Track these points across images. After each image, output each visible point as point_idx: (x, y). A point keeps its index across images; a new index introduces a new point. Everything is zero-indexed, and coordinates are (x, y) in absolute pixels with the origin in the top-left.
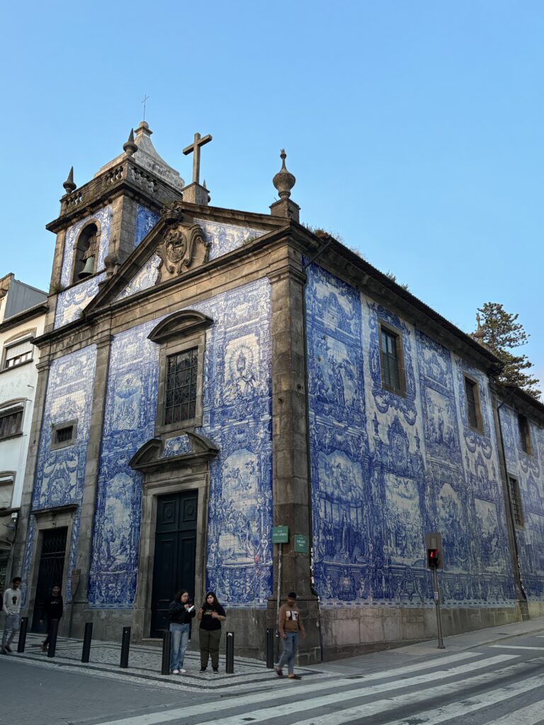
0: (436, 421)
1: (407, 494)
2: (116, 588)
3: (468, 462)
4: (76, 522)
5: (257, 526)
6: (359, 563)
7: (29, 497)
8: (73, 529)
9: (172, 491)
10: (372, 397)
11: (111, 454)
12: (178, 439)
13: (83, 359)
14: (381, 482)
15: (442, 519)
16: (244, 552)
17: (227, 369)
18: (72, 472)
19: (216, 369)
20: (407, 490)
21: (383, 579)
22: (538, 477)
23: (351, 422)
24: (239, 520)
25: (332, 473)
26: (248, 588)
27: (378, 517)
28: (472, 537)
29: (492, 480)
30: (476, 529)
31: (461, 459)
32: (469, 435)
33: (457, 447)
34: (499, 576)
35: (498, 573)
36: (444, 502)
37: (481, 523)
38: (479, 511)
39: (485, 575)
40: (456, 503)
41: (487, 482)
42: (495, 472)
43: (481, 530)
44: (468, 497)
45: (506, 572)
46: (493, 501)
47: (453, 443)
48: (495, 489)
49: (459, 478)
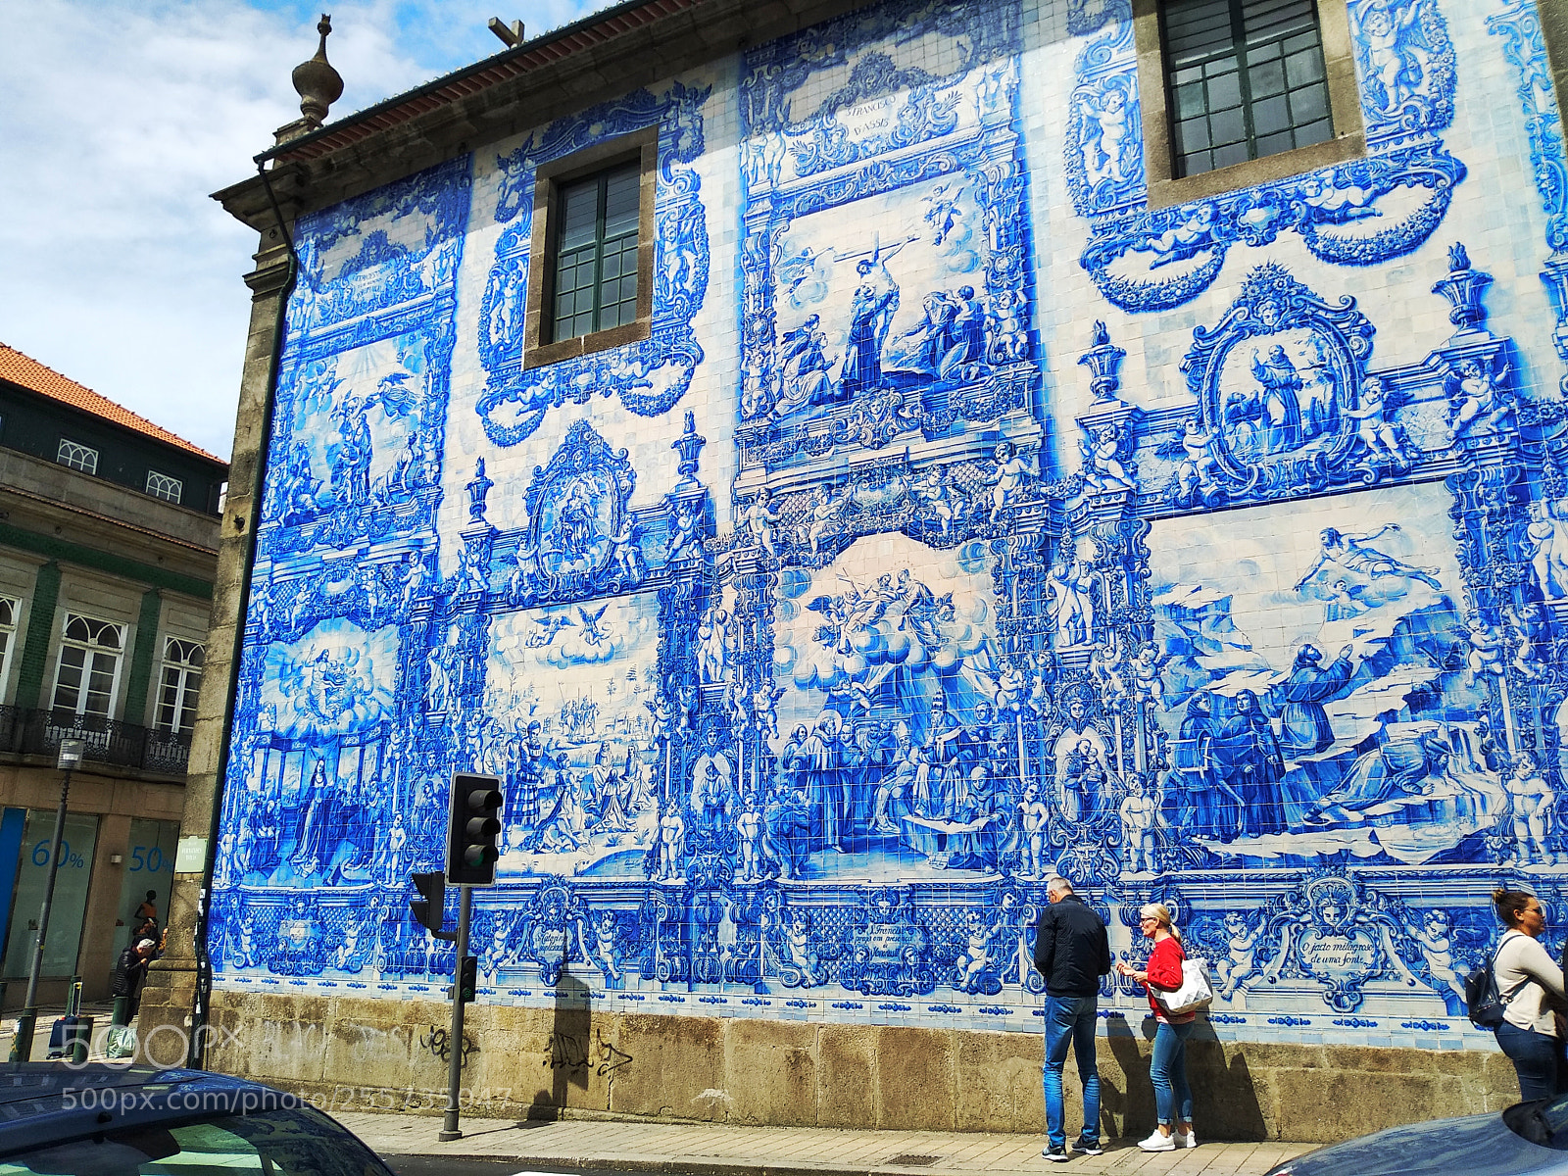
0: (836, 319)
1: (590, 652)
3: (1111, 368)
6: (348, 881)
10: (474, 422)
20: (596, 637)
23: (382, 532)
25: (301, 680)
28: (1074, 713)
29: (1422, 360)
30: (1139, 668)
31: (1036, 384)
32: (1146, 236)
33: (1000, 348)
34: (1400, 877)
35: (1392, 861)
36: (833, 615)
37: (1205, 629)
38: (1186, 574)
39: (1199, 881)
40: (938, 594)
41: (1348, 391)
42: (1478, 300)
43: (1191, 663)
44: (1074, 536)
45: (1541, 847)
46: (1408, 471)
47: (961, 348)
48: (1465, 394)
49: (997, 476)
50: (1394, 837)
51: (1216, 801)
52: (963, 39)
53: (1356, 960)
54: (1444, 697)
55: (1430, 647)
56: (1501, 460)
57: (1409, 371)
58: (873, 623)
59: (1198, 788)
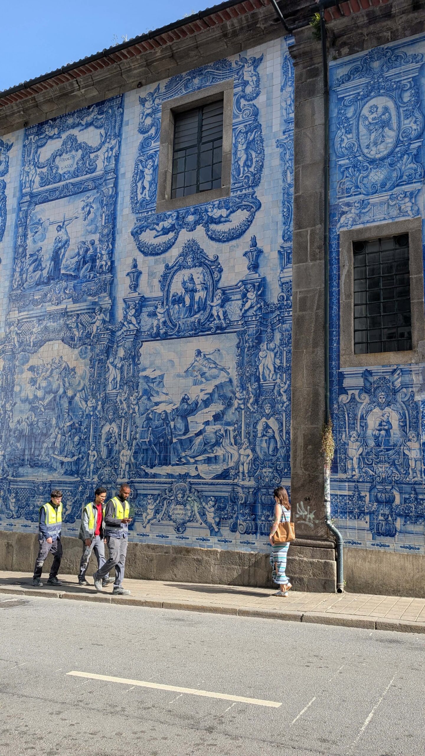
3: (137, 279)
28: (110, 417)
29: (236, 283)
30: (132, 400)
31: (112, 283)
32: (154, 223)
33: (101, 267)
34: (203, 484)
35: (201, 478)
36: (36, 373)
37: (154, 386)
38: (152, 364)
39: (141, 483)
40: (71, 367)
41: (211, 294)
42: (257, 260)
43: (149, 399)
44: (117, 347)
45: (246, 475)
46: (225, 328)
47: (88, 265)
48: (248, 298)
49: (95, 320)
50: (203, 468)
51: (150, 452)
52: (102, 131)
53: (185, 514)
54: (225, 417)
55: (223, 397)
56: (255, 326)
57: (231, 288)
58: (48, 377)
59: (144, 447)
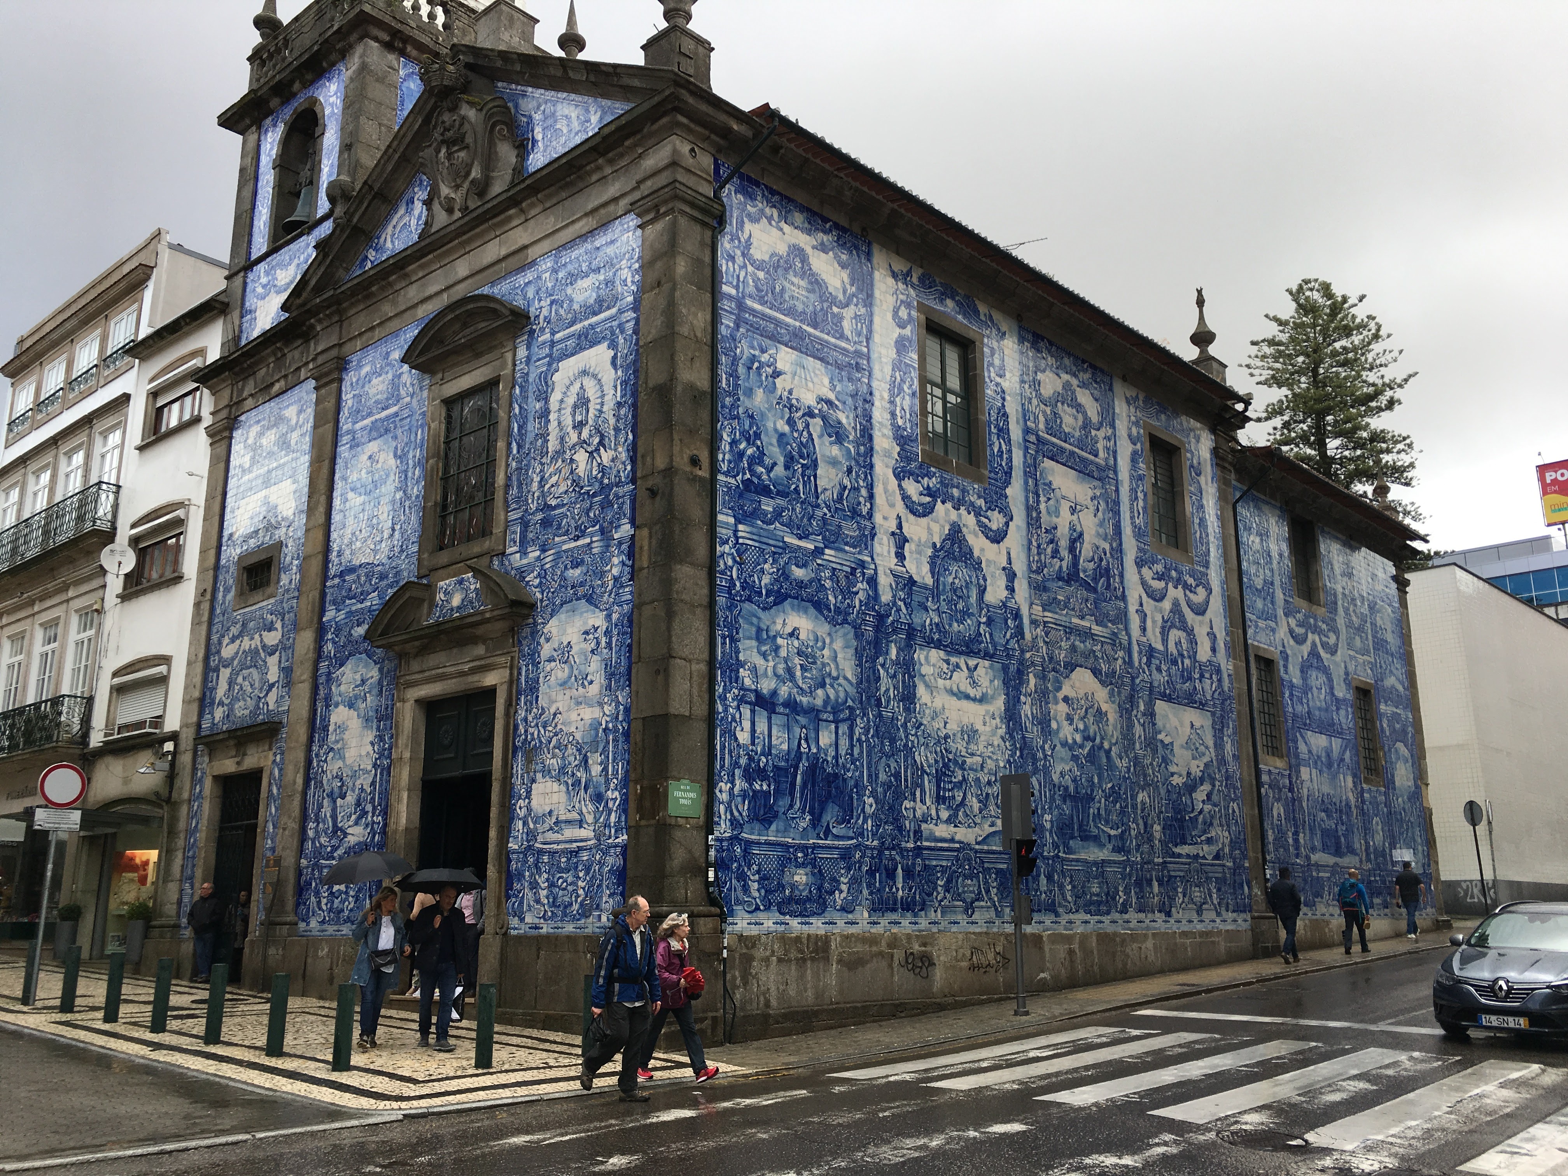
0: (1063, 533)
1: (972, 692)
2: (346, 893)
3: (1144, 620)
4: (278, 758)
5: (601, 764)
6: (837, 837)
7: (195, 707)
8: (271, 773)
9: (449, 691)
10: (894, 482)
11: (341, 615)
12: (461, 582)
13: (291, 412)
14: (908, 667)
15: (1064, 744)
16: (575, 816)
17: (553, 426)
18: (271, 654)
19: (533, 427)
20: (974, 684)
21: (899, 870)
22: (1333, 652)
23: (833, 539)
24: (569, 751)
25: (777, 648)
26: (581, 892)
27: (893, 741)
28: (1141, 782)
29: (1205, 661)
30: (1155, 766)
31: (1126, 615)
32: (1150, 562)
34: (1208, 865)
36: (1071, 708)
37: (1168, 753)
38: (1164, 727)
41: (1193, 665)
42: (1214, 644)
43: (1166, 768)
44: (1138, 697)
45: (1228, 856)
46: (1205, 705)
47: (1104, 581)
48: (1213, 680)
49: (1117, 656)
51: (1173, 829)
54: (1212, 797)
55: (1210, 777)
56: (1219, 709)
57: (1204, 665)
59: (1169, 823)
